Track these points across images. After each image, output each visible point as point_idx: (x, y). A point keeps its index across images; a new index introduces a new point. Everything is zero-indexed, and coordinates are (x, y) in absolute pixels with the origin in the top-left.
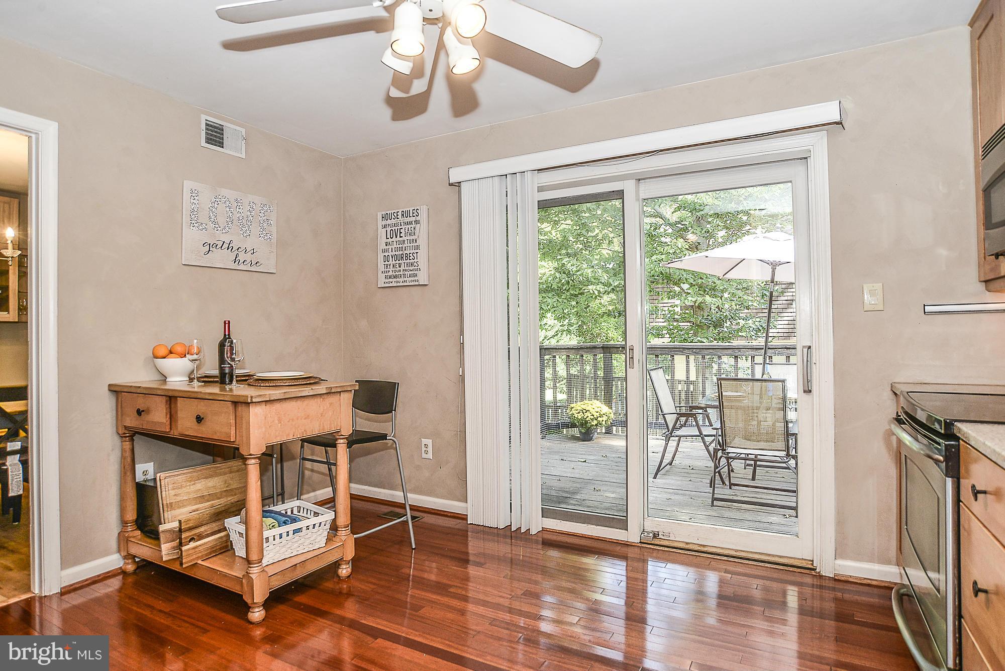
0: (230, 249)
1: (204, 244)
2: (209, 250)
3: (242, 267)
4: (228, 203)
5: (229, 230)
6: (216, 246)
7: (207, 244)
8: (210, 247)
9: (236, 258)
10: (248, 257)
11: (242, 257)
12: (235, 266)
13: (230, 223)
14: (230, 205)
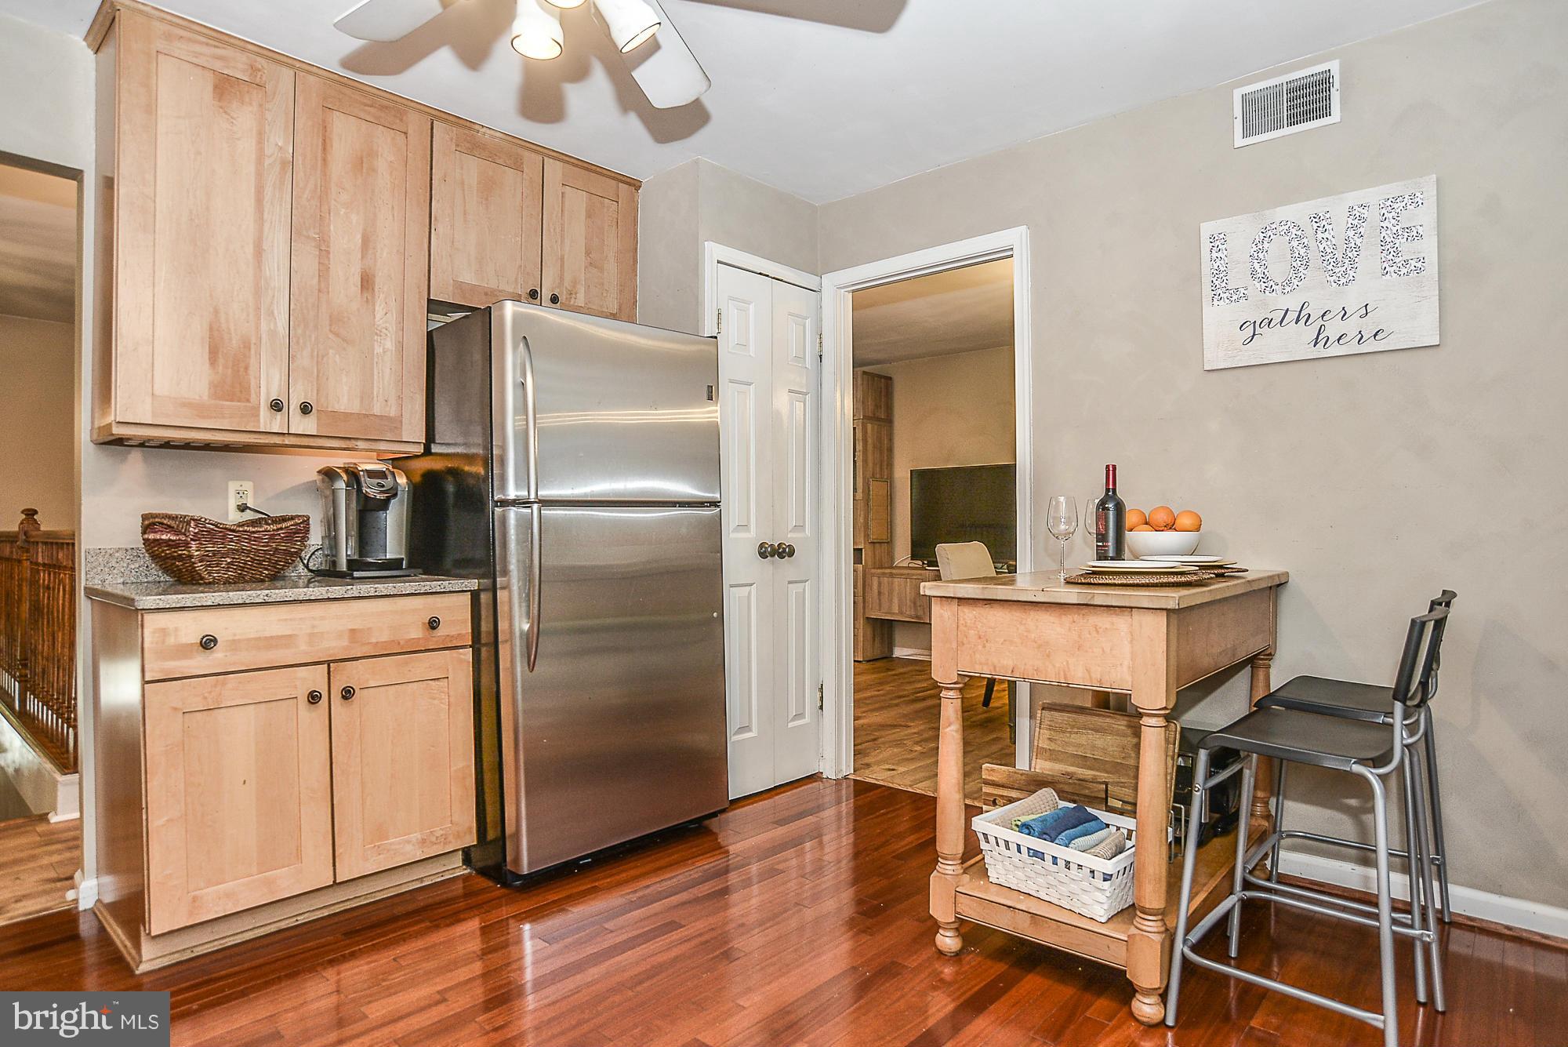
0: (1303, 321)
1: (1242, 326)
2: (1254, 335)
3: (1335, 350)
4: (1294, 231)
5: (1299, 284)
6: (1270, 323)
7: (1248, 323)
8: (1254, 329)
9: (1319, 334)
10: (1351, 327)
11: (1333, 330)
12: (1320, 351)
13: (1301, 269)
14: (1299, 233)
